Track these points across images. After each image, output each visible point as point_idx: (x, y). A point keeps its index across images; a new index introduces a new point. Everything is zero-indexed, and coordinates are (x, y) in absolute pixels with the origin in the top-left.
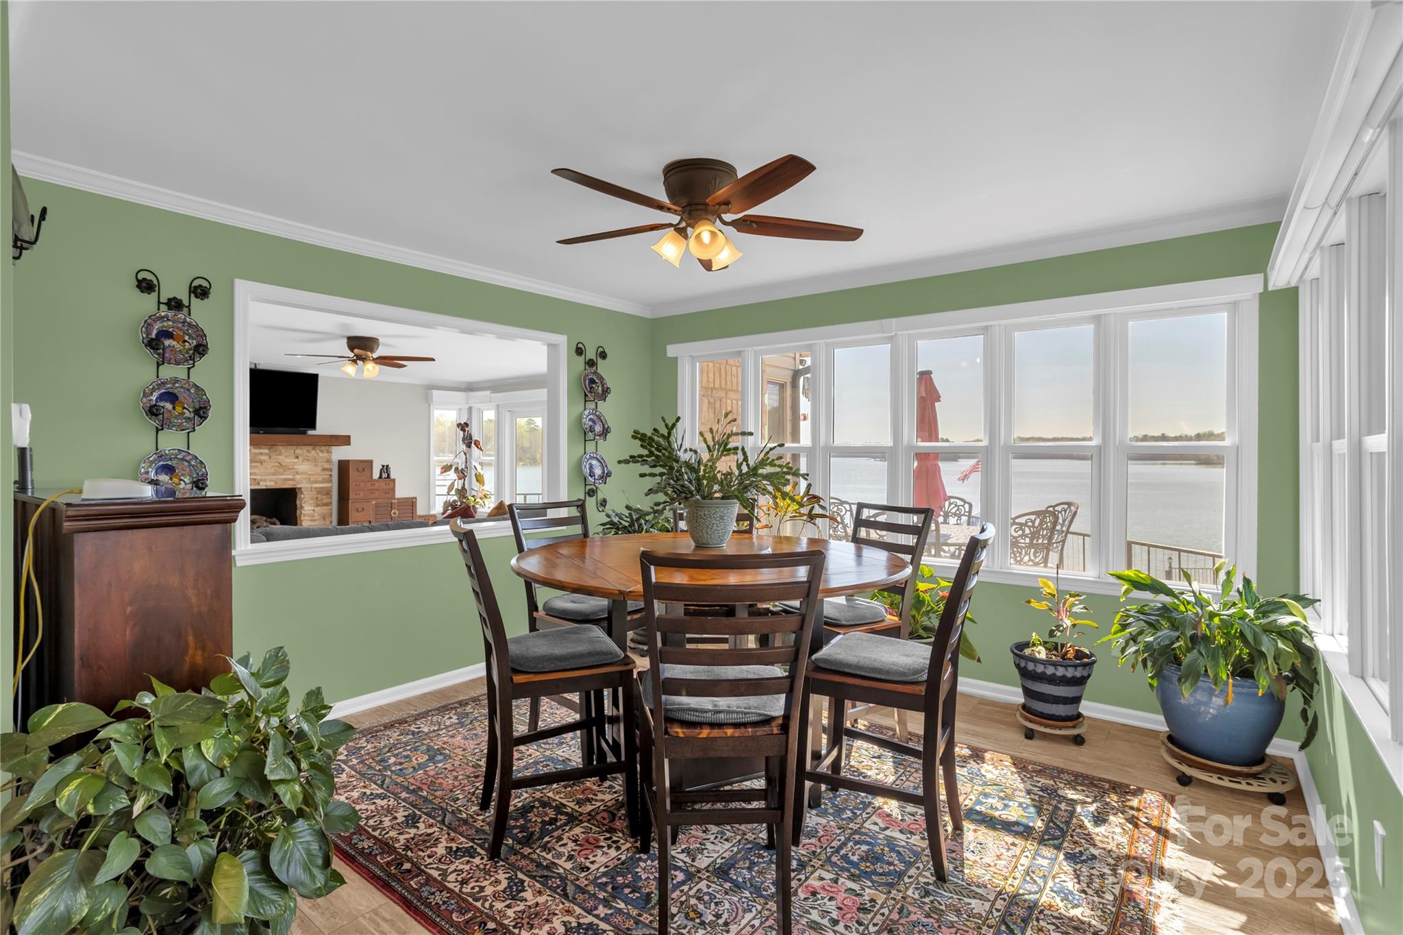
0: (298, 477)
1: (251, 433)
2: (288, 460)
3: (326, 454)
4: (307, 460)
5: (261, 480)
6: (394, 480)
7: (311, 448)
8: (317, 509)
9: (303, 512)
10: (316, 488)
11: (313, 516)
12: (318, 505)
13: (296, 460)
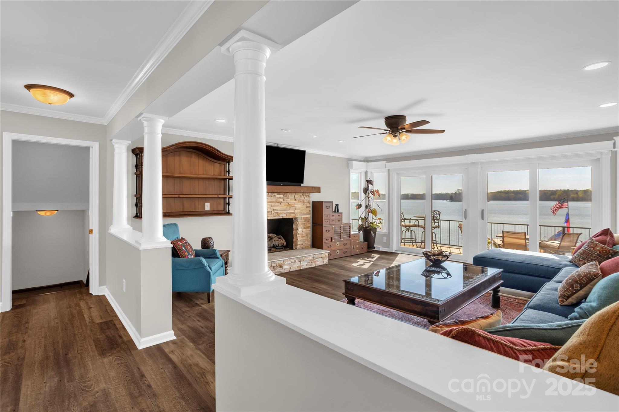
0: (296, 211)
1: (267, 185)
2: (292, 201)
3: (308, 198)
4: (300, 201)
5: (280, 213)
6: (342, 213)
7: (301, 194)
8: (304, 230)
9: (298, 232)
10: (304, 218)
11: (302, 235)
12: (304, 228)
13: (295, 202)
